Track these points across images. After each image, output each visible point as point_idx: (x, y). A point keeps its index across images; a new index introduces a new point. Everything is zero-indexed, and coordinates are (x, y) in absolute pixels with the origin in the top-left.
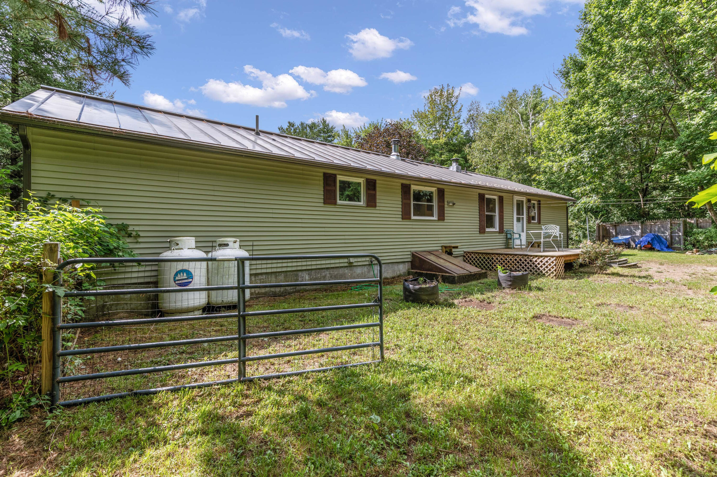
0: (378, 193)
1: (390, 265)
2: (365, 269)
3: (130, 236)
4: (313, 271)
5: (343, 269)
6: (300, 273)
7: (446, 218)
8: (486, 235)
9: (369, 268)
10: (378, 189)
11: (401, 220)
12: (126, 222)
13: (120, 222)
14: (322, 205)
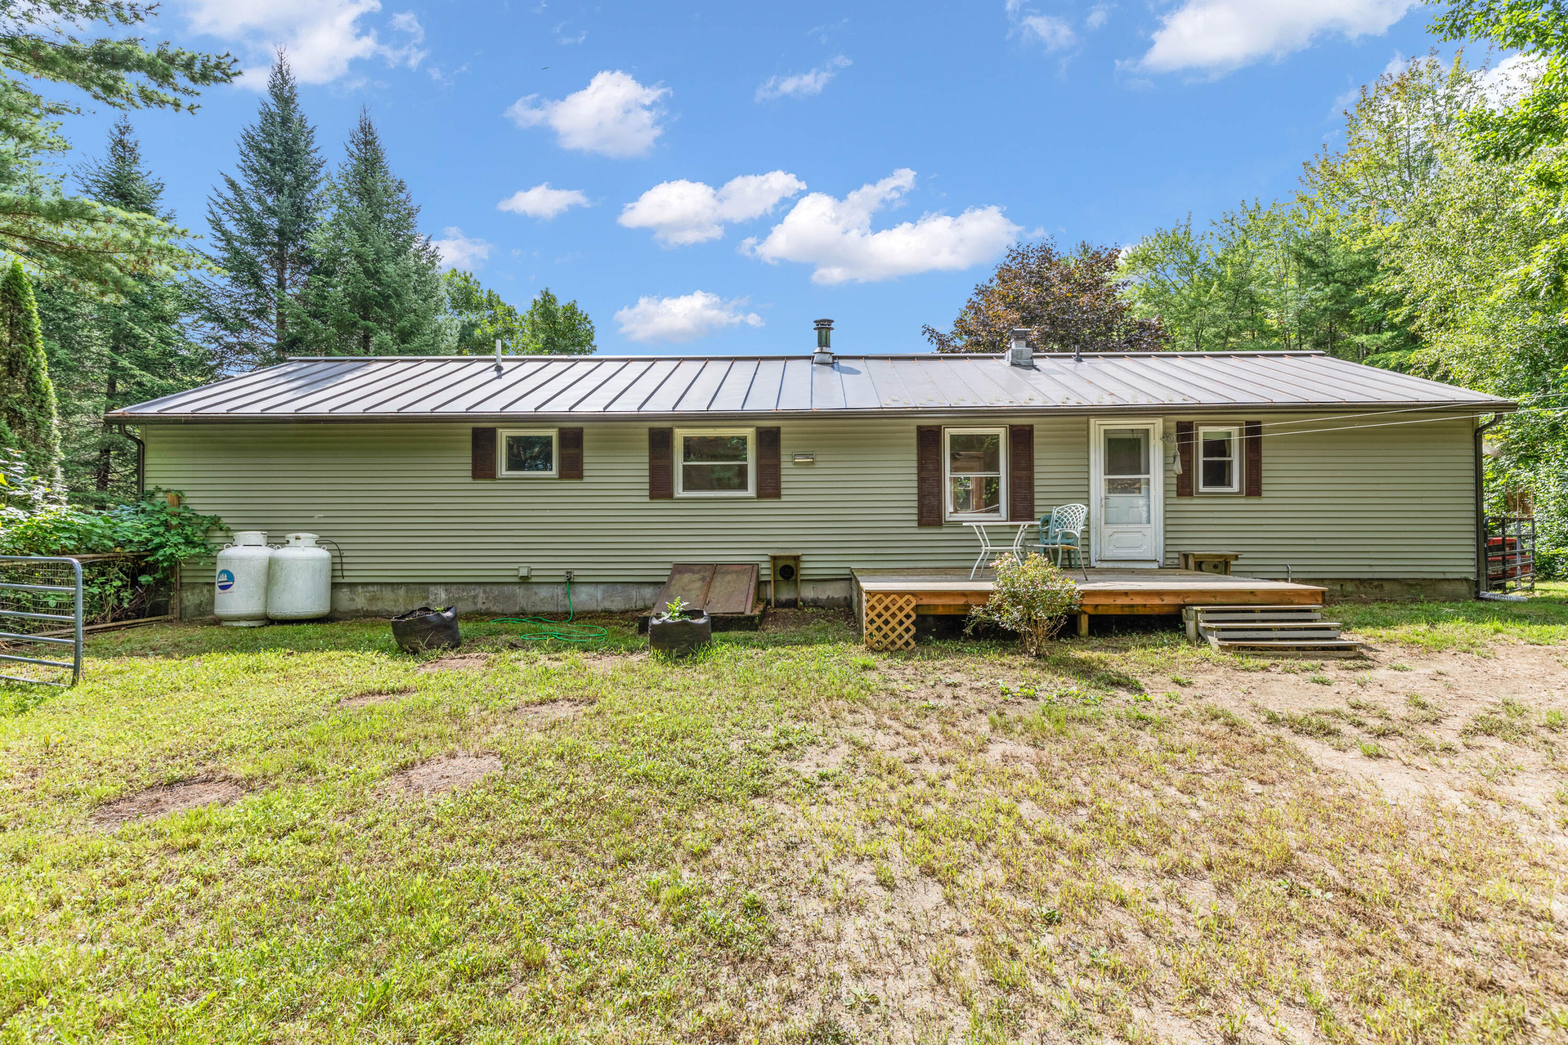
0: (586, 453)
1: (619, 587)
2: (559, 590)
3: (221, 529)
4: (455, 587)
5: (510, 587)
6: (432, 588)
7: (783, 492)
8: (944, 530)
9: (567, 589)
10: (586, 444)
11: (647, 499)
12: (219, 514)
13: (212, 514)
14: (470, 480)
